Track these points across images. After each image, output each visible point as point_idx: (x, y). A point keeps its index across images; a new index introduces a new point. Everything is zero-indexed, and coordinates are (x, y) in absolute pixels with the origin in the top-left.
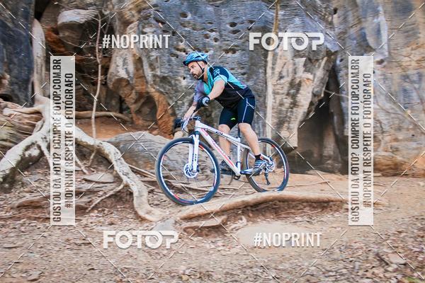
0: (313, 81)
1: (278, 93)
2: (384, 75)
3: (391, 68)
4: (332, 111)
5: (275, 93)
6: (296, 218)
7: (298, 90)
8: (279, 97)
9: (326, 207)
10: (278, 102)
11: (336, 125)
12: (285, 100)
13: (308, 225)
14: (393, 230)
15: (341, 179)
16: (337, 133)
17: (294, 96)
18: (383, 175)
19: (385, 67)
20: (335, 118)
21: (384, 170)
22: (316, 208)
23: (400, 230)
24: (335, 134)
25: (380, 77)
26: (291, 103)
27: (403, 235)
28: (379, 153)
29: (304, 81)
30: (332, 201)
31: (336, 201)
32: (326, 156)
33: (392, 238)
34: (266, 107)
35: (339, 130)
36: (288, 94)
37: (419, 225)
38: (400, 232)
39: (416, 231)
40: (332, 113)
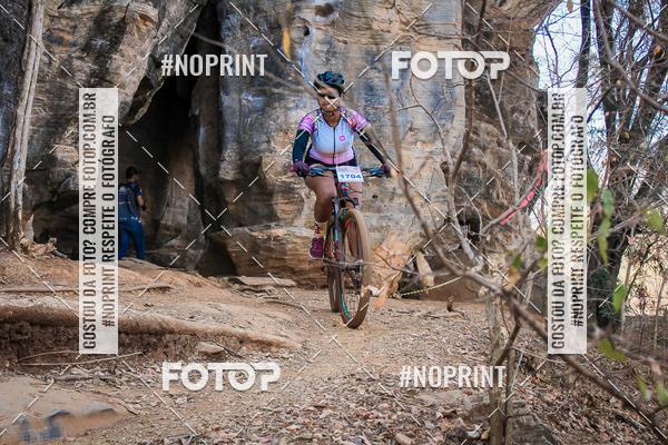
0: (158, 25)
1: (60, 42)
2: (330, 43)
3: (347, 29)
4: (197, 113)
5: (51, 39)
6: (75, 371)
7: (115, 44)
8: (60, 53)
9: (155, 347)
10: (56, 64)
11: (201, 150)
12: (77, 63)
13: (103, 388)
14: (307, 403)
15: (199, 285)
16: (203, 170)
17: (102, 57)
18: (300, 285)
19: (333, 24)
20: (202, 130)
21: (302, 272)
22: (129, 345)
23: (320, 403)
24: (197, 174)
25: (318, 47)
26: (93, 74)
27: (326, 412)
28: (297, 231)
29: (135, 20)
30: (172, 332)
31: (180, 333)
32: (167, 228)
33: (300, 420)
34: (23, 74)
35: (207, 162)
36: (87, 48)
37: (362, 392)
38: (320, 408)
39: (353, 405)
40: (196, 118)
